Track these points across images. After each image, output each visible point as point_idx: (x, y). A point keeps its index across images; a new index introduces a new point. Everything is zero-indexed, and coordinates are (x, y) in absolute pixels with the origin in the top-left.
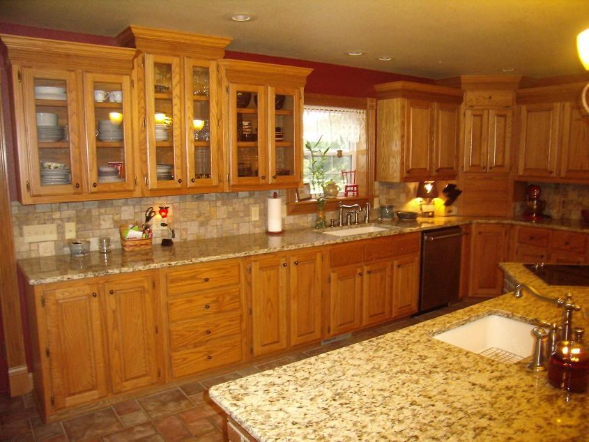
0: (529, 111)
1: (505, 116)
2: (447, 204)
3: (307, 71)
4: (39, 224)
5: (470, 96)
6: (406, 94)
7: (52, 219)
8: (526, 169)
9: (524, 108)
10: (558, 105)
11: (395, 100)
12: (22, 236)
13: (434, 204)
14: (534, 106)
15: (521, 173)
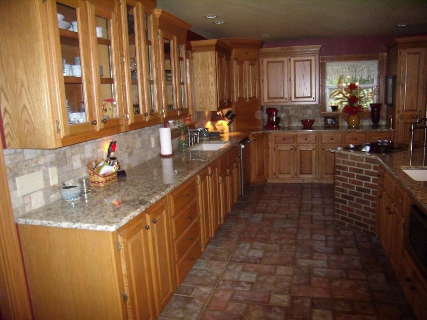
0: (268, 62)
1: (254, 65)
4: (29, 172)
5: (234, 52)
6: (216, 48)
7: (39, 165)
8: (269, 98)
9: (265, 60)
10: (287, 59)
11: (209, 53)
12: (15, 189)
13: (222, 125)
14: (271, 59)
15: (266, 101)
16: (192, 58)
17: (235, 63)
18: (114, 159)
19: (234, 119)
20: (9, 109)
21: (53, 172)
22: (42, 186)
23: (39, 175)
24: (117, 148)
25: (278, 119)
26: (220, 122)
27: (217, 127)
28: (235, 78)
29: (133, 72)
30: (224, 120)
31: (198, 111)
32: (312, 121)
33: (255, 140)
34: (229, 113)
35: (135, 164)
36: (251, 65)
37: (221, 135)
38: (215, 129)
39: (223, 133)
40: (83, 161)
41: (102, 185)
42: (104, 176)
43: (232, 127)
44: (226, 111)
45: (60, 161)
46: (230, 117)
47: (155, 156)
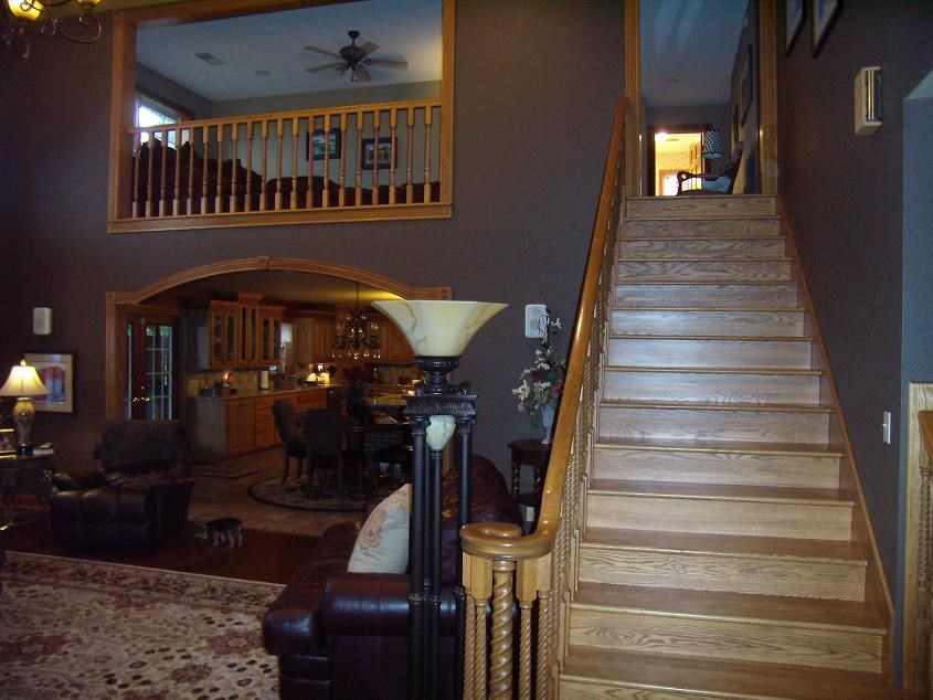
2: (330, 377)
3: (285, 307)
13: (323, 376)
16: (297, 323)
19: (336, 373)
21: (202, 381)
22: (198, 386)
23: (197, 381)
24: (232, 377)
26: (322, 374)
27: (318, 378)
30: (325, 372)
31: (300, 363)
34: (331, 367)
35: (242, 388)
37: (321, 385)
39: (324, 384)
40: (214, 380)
42: (225, 388)
43: (332, 380)
44: (328, 366)
45: (206, 378)
46: (332, 371)
47: (256, 388)
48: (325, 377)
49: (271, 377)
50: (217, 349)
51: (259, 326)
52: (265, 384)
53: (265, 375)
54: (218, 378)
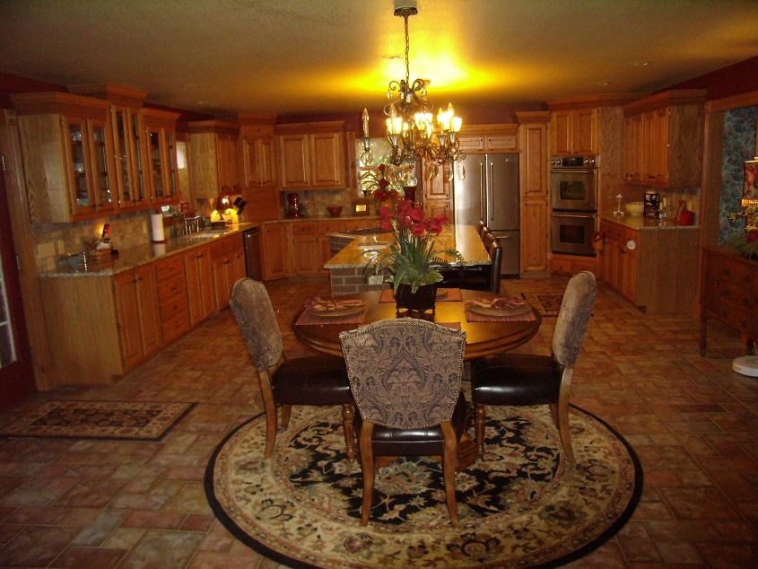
0: (286, 140)
1: (269, 144)
2: (238, 213)
3: (177, 116)
5: (244, 129)
6: (217, 130)
7: (51, 238)
8: (288, 182)
9: (282, 138)
10: (306, 136)
11: (208, 135)
12: (37, 253)
13: (230, 213)
14: (289, 137)
15: (284, 185)
16: (189, 140)
17: (244, 142)
18: (108, 239)
19: (246, 207)
20: (35, 196)
21: (61, 244)
22: (54, 253)
23: (51, 245)
24: (110, 231)
25: (300, 206)
26: (228, 211)
27: (224, 216)
28: (246, 160)
29: (123, 163)
30: (232, 208)
31: (199, 197)
32: (340, 209)
33: (268, 231)
34: (239, 199)
35: (127, 247)
36: (265, 144)
37: (227, 225)
38: (222, 218)
39: (231, 223)
40: (82, 239)
41: (99, 258)
42: (101, 250)
43: (243, 218)
44: (234, 198)
45: (65, 237)
46: (240, 205)
47: (147, 241)
48: (232, 213)
49: (167, 222)
50: (78, 186)
51: (145, 144)
52: (159, 234)
53: (158, 220)
54: (86, 234)
